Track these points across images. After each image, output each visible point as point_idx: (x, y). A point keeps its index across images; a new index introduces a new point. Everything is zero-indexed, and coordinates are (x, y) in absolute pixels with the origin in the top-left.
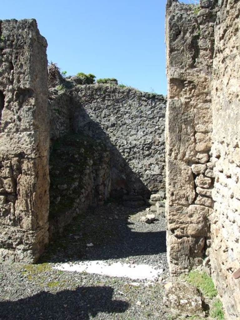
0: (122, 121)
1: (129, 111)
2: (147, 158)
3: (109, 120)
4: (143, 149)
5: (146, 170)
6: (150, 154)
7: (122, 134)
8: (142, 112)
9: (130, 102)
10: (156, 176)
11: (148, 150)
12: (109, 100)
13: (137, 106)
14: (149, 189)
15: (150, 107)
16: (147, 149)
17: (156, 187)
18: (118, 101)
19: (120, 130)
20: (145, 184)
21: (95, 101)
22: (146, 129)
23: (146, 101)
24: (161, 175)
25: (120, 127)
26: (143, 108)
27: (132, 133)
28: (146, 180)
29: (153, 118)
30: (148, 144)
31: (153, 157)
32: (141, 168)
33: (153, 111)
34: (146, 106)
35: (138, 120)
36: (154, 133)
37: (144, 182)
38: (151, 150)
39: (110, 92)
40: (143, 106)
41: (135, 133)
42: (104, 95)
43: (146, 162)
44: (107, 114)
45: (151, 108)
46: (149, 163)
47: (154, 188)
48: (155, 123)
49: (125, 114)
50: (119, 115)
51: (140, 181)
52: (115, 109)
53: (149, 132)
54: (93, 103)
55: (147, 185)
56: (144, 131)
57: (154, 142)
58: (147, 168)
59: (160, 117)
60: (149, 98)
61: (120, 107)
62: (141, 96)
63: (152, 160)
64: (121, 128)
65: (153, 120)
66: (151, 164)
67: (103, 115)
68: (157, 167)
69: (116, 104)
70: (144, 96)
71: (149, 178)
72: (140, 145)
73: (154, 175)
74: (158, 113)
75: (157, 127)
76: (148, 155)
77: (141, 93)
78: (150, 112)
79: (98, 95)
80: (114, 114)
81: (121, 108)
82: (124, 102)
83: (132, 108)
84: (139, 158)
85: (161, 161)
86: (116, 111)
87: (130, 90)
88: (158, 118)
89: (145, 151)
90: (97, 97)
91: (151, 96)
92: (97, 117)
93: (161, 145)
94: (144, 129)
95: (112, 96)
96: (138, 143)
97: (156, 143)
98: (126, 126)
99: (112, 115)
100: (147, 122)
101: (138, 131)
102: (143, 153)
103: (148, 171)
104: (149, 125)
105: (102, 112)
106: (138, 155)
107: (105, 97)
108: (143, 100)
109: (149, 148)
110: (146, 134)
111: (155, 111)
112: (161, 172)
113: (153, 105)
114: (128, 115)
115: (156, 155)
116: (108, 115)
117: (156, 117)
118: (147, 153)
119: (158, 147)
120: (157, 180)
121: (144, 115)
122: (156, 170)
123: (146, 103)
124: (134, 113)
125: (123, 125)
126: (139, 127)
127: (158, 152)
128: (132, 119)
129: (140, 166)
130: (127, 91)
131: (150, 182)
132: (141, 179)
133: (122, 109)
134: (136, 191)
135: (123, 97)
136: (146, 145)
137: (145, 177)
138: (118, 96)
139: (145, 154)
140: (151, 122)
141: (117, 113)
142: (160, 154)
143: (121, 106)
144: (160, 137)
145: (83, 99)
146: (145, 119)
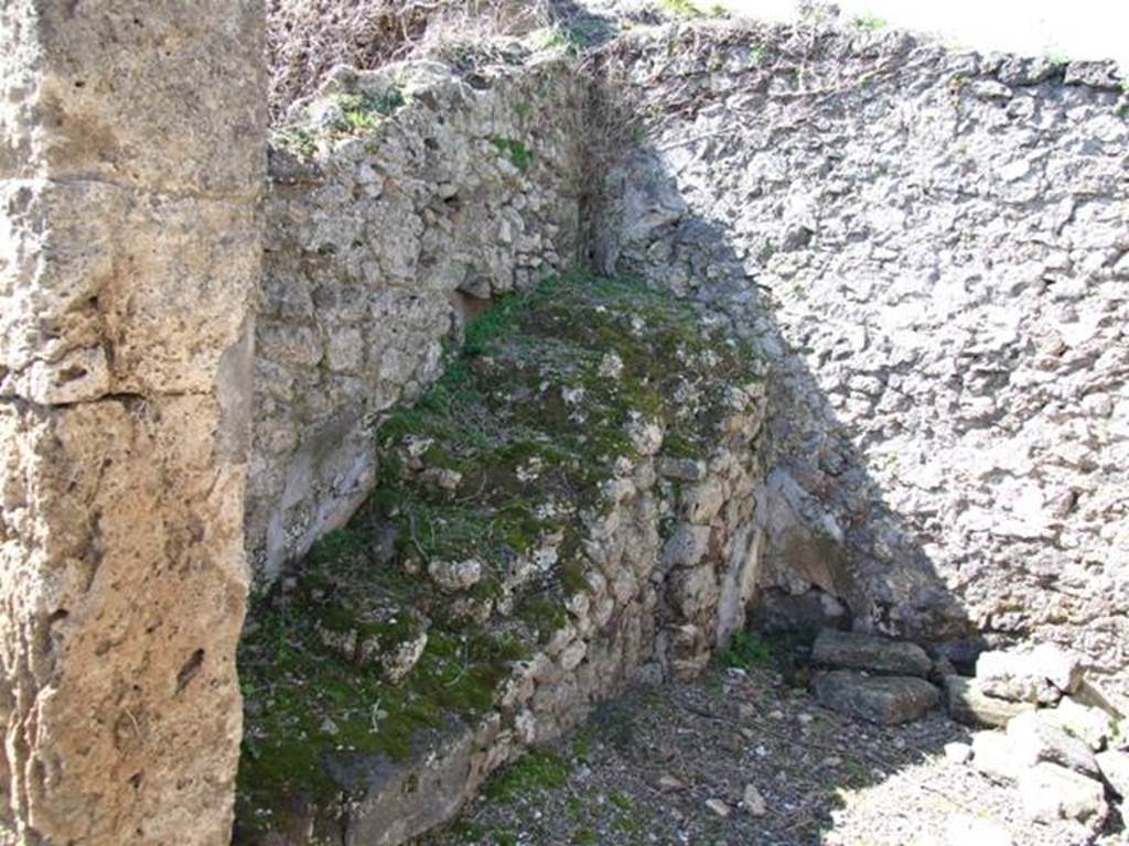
0: (848, 218)
1: (895, 160)
2: (975, 435)
3: (779, 213)
4: (956, 382)
5: (963, 505)
6: (1001, 413)
7: (844, 289)
8: (970, 166)
9: (905, 107)
10: (1023, 547)
11: (987, 391)
12: (786, 100)
13: (947, 134)
14: (973, 615)
15: (1024, 136)
16: (980, 383)
17: (1018, 608)
18: (833, 106)
19: (835, 265)
20: (952, 584)
21: (714, 107)
22: (990, 265)
23: (1000, 100)
24: (1053, 542)
25: (838, 247)
26: (978, 144)
27: (900, 286)
28: (958, 562)
29: (1038, 202)
30: (995, 355)
31: (1011, 432)
32: (934, 490)
33: (1042, 161)
34: (1001, 129)
35: (945, 213)
36: (1032, 291)
37: (942, 573)
38: (1004, 393)
39: (796, 56)
40: (980, 134)
41: (920, 285)
42: (761, 74)
43: (974, 455)
44: (773, 176)
45: (1032, 145)
46: (988, 468)
47: (1002, 611)
48: (1045, 237)
49: (871, 179)
50: (837, 186)
51: (926, 565)
52: (819, 149)
53: (1007, 286)
54: (701, 119)
55: (962, 588)
56: (976, 279)
57: (1031, 348)
58: (973, 494)
59: (1081, 199)
60: (1021, 84)
61: (843, 141)
62: (976, 74)
63: (1010, 452)
64: (842, 257)
65: (1033, 219)
66: (997, 474)
67: (747, 185)
68: (1032, 491)
69: (822, 122)
70: (994, 74)
71: (976, 555)
72: (941, 357)
73: (1008, 540)
74: (1070, 172)
75: (1058, 259)
76: (986, 421)
77: (978, 58)
78: (1021, 167)
79: (734, 76)
80: (808, 178)
81: (851, 146)
82: (869, 109)
83: (912, 142)
84: (930, 433)
85: (1062, 463)
86: (819, 161)
87: (909, 42)
88: (1067, 204)
89: (966, 397)
90: (726, 83)
91: (1034, 72)
92: (719, 196)
93: (1076, 365)
94: (977, 267)
95: (808, 78)
96: (930, 344)
97: (1042, 355)
98: (868, 243)
99: (796, 184)
100: (997, 227)
101: (935, 277)
102: (954, 406)
103: (975, 518)
104: (1007, 244)
105: (745, 164)
106: (924, 412)
107: (764, 86)
108: (983, 99)
109: (997, 379)
110: (987, 300)
111: (1055, 166)
112: (1057, 528)
113: (1048, 118)
114: (885, 182)
115: (1032, 424)
116: (779, 184)
117: (1056, 200)
118: (982, 405)
119: (1050, 376)
120: (1023, 571)
121: (984, 188)
122: (1030, 512)
123: (998, 116)
124: (923, 167)
125: (853, 237)
126: (946, 255)
127: (1050, 409)
128: (907, 204)
129: (929, 476)
130: (894, 44)
131: (980, 574)
132: (930, 550)
133: (856, 152)
134: (893, 614)
135: (868, 84)
136: (977, 357)
137: (954, 543)
138: (834, 76)
139: (968, 413)
140: (1023, 226)
141: (822, 173)
142: (1057, 419)
143: (851, 131)
144: (1074, 319)
145: (654, 96)
146: (991, 206)
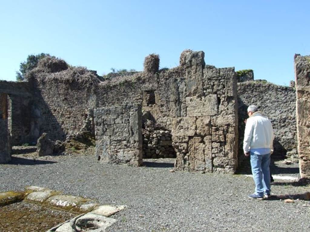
0: (265, 105)
1: (270, 98)
2: (283, 128)
3: (256, 105)
4: (280, 122)
5: (282, 136)
6: (285, 125)
7: (265, 113)
8: (278, 98)
9: (270, 92)
10: (290, 140)
11: (284, 123)
12: (256, 92)
13: (275, 95)
14: (285, 148)
15: (284, 95)
16: (282, 122)
17: (290, 147)
18: (262, 92)
19: (264, 110)
20: (283, 145)
21: (247, 92)
22: (282, 109)
23: (281, 91)
24: (293, 139)
25: (264, 108)
26: (279, 96)
27: (272, 112)
28: (283, 142)
29: (286, 102)
30: (284, 119)
31: (287, 127)
32: (279, 135)
33: (286, 97)
34: (281, 94)
35: (276, 103)
36: (287, 111)
37: (281, 144)
38: (285, 123)
39: (256, 87)
40: (279, 95)
41: (274, 112)
42: (252, 89)
43: (283, 130)
44: (255, 100)
45: (285, 96)
46: (285, 131)
47: (289, 147)
48: (287, 105)
49: (267, 100)
50: (263, 101)
51: (279, 143)
52: (260, 97)
53: (284, 111)
54: (245, 94)
55: (284, 146)
56: (280, 111)
57: (288, 118)
58: (283, 135)
59: (291, 102)
60: (283, 90)
61: (263, 96)
62: (278, 89)
63: (287, 129)
64: (265, 109)
65: (286, 104)
66: (286, 132)
67: (252, 101)
68: (290, 134)
69: (260, 94)
70: (280, 89)
71: (285, 141)
72: (278, 119)
73: (288, 139)
74: (289, 99)
75: (289, 108)
76: (283, 126)
77: (278, 87)
78: (284, 98)
79: (249, 89)
80: (259, 100)
81: (264, 97)
82: (266, 93)
83: (271, 96)
84: (278, 128)
85: (293, 130)
86: (261, 98)
87: (270, 85)
88: (289, 102)
89: (281, 124)
90: (248, 90)
91: (284, 88)
92: (248, 103)
93: (293, 119)
94: (281, 109)
95: (258, 89)
96: (276, 118)
97: (289, 118)
98: (268, 107)
99: (258, 101)
100: (282, 105)
101: (276, 111)
102: (280, 125)
103: (284, 137)
104: (284, 107)
105: (251, 99)
106: (277, 126)
107: (253, 90)
108: (279, 91)
109: (284, 122)
110: (282, 112)
111: (288, 98)
112: (294, 137)
113: (286, 94)
114: (269, 100)
115: (289, 126)
116: (256, 101)
117: (288, 102)
118: (283, 124)
119: (290, 120)
120: (290, 143)
121: (280, 101)
122: (290, 136)
123: (281, 93)
124: (273, 99)
125: (266, 107)
126: (277, 108)
127: (291, 124)
128: (272, 103)
129: (278, 133)
130: (268, 85)
131: (286, 144)
132: (279, 142)
133: (265, 97)
134: (276, 150)
135: (265, 90)
136: (282, 119)
137: (282, 140)
138: (262, 89)
139: (282, 125)
140: (285, 105)
141: (261, 100)
142: (292, 125)
143: (264, 95)
144: (292, 114)
145: (239, 91)
146: (281, 103)
